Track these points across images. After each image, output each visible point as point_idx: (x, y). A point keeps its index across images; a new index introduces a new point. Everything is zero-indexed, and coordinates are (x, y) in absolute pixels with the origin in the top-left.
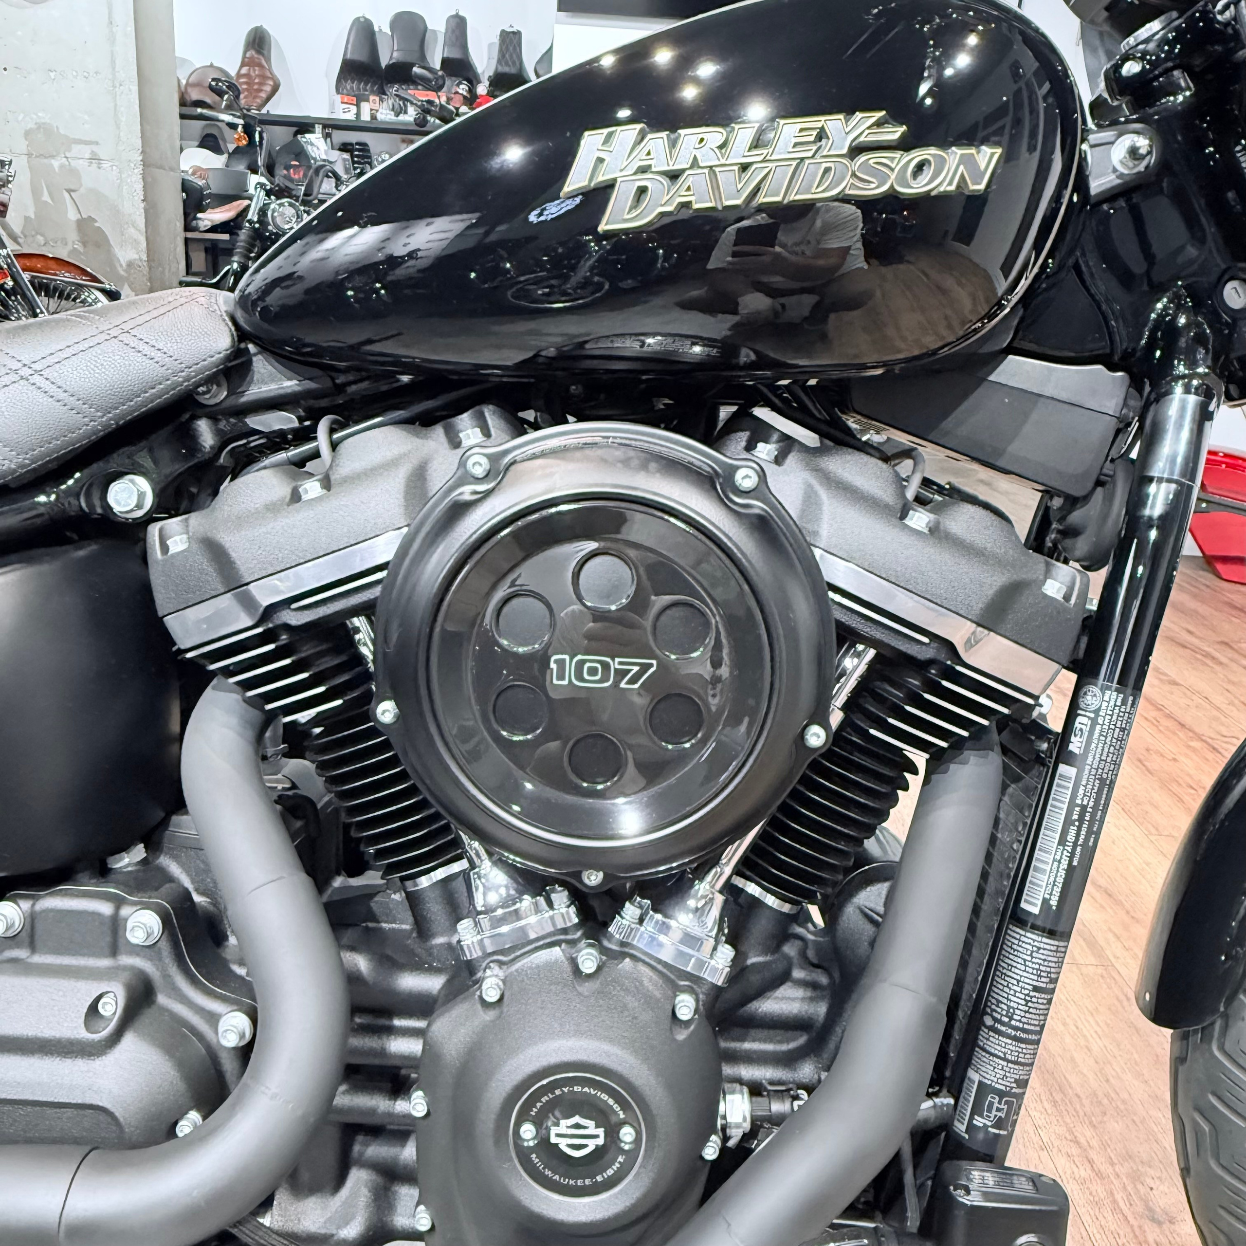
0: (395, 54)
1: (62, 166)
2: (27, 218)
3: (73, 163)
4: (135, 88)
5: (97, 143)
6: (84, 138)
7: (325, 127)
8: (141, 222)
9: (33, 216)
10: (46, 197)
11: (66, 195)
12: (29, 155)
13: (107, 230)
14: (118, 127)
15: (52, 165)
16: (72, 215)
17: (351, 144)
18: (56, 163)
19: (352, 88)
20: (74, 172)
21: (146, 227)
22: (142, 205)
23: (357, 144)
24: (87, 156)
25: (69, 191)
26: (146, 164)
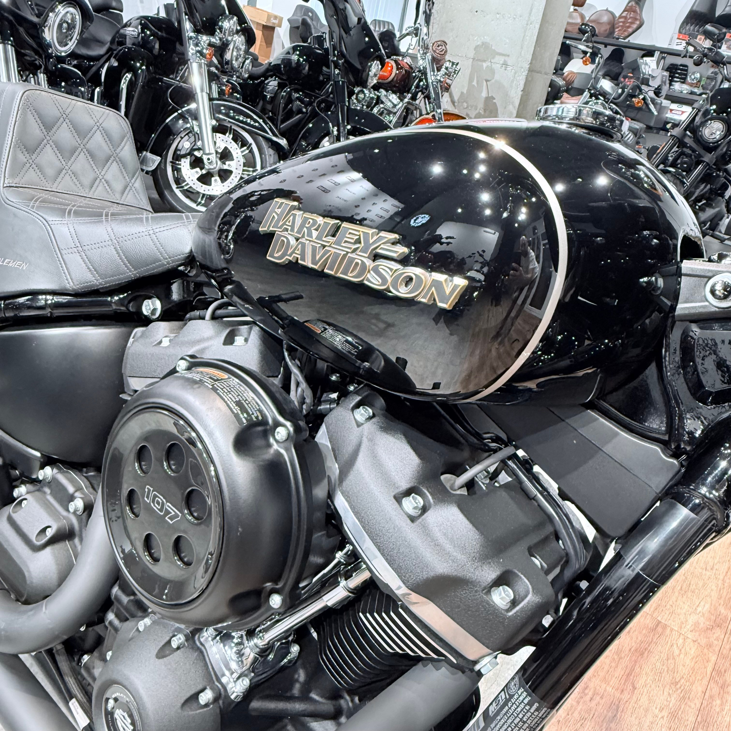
0: (728, 9)
1: (487, 67)
2: (462, 93)
3: (494, 66)
4: (538, 26)
5: (508, 56)
6: (503, 53)
7: (662, 52)
8: (517, 102)
9: (465, 92)
10: (475, 83)
11: (485, 83)
12: (474, 59)
13: (498, 105)
14: (522, 48)
15: (483, 65)
16: (484, 94)
17: (677, 65)
18: (485, 65)
19: (690, 29)
20: (492, 71)
21: (519, 105)
22: (521, 93)
23: (681, 65)
24: (501, 62)
25: (487, 81)
26: (531, 70)
